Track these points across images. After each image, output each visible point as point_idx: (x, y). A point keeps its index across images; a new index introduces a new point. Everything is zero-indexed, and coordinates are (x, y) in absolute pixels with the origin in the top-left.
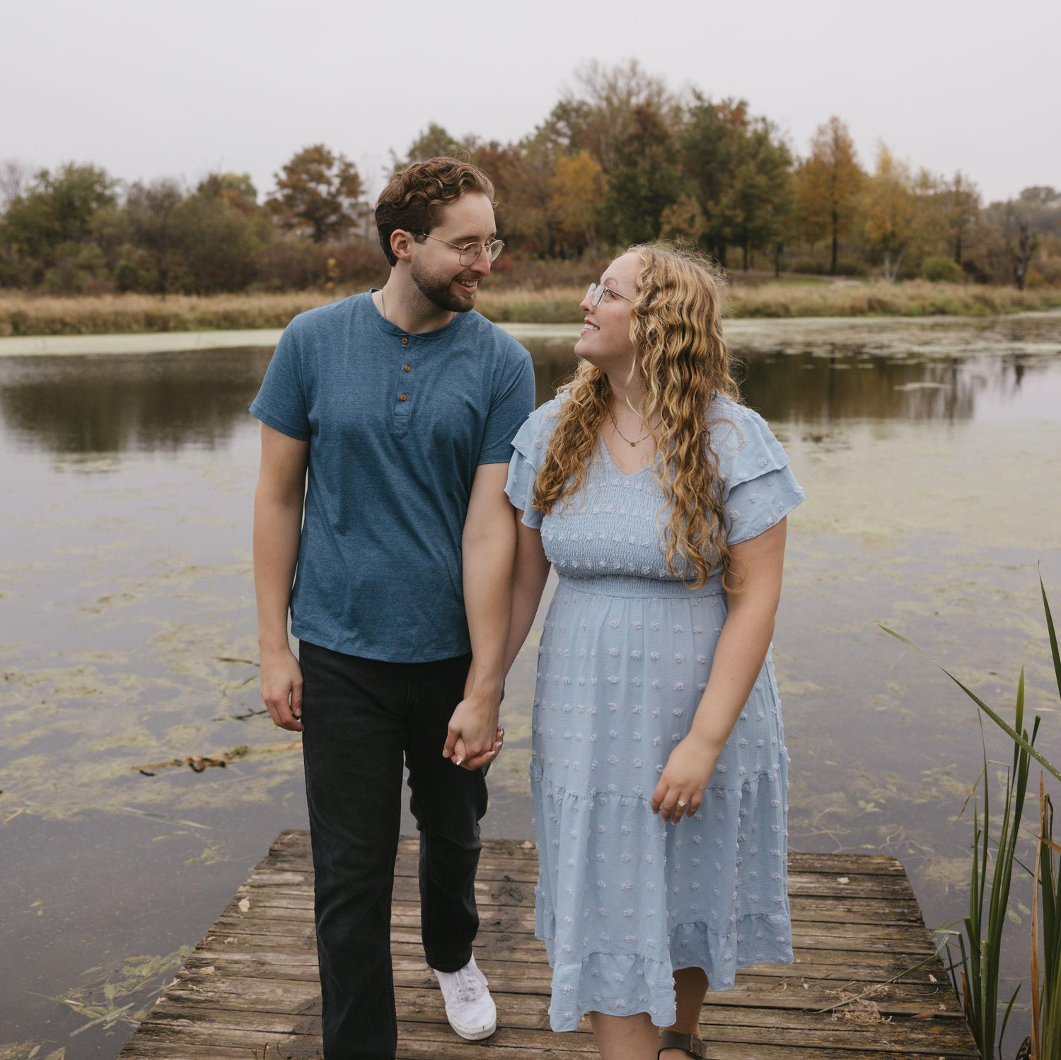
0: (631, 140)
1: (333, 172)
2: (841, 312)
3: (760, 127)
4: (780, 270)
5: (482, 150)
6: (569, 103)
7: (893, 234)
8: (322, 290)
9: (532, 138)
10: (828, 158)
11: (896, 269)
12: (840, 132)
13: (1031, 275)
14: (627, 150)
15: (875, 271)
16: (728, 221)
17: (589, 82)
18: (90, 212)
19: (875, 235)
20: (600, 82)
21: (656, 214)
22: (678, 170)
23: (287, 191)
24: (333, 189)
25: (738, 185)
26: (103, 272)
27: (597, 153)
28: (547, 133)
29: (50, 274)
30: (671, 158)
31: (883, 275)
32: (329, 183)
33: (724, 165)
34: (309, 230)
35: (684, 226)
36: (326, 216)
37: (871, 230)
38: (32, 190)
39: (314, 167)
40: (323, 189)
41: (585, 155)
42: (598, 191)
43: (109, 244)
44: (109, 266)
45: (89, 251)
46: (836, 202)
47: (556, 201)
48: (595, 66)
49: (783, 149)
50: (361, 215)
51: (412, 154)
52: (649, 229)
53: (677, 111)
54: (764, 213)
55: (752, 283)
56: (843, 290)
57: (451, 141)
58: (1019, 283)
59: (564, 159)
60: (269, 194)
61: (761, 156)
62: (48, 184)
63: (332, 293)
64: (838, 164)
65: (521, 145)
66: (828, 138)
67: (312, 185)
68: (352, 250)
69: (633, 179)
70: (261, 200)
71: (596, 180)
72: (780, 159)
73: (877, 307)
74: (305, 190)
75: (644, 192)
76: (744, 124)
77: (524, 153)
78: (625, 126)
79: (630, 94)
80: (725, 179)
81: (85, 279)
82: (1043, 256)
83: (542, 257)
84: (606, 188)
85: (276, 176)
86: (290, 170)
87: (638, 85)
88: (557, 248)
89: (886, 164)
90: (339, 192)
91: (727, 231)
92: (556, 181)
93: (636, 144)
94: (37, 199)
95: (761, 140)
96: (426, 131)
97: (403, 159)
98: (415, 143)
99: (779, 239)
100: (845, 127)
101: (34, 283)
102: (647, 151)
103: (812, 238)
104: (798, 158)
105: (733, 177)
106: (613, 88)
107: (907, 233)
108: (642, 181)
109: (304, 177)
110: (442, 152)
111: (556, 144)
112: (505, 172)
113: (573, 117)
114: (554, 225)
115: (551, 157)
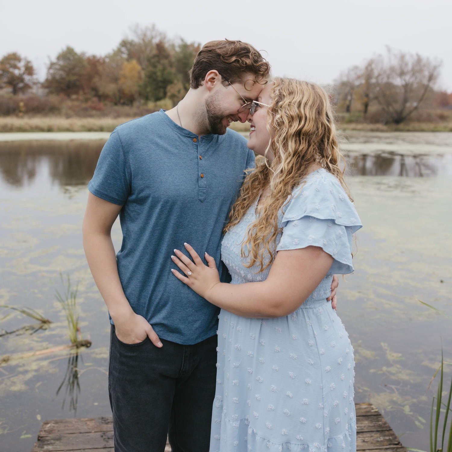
0: (154, 57)
1: (21, 65)
5: (89, 60)
6: (127, 40)
8: (17, 116)
9: (111, 54)
14: (153, 60)
17: (135, 32)
20: (140, 32)
21: (165, 88)
22: (173, 70)
24: (21, 72)
27: (139, 61)
28: (118, 52)
30: (171, 65)
32: (19, 68)
34: (10, 89)
35: (176, 93)
36: (18, 84)
40: (17, 72)
41: (134, 62)
42: (140, 78)
47: (123, 80)
48: (137, 26)
50: (35, 83)
51: (58, 58)
52: (161, 94)
53: (173, 46)
57: (76, 54)
59: (126, 63)
63: (22, 117)
65: (106, 57)
67: (11, 70)
68: (31, 99)
69: (155, 73)
71: (139, 73)
74: (8, 72)
75: (160, 79)
77: (107, 60)
78: (151, 51)
79: (152, 38)
83: (116, 104)
84: (143, 76)
87: (156, 34)
88: (122, 101)
90: (24, 73)
92: (122, 72)
93: (156, 59)
96: (65, 48)
97: (54, 60)
98: (60, 54)
102: (161, 62)
106: (145, 35)
108: (159, 74)
109: (8, 66)
110: (72, 58)
111: (122, 58)
112: (100, 68)
113: (129, 46)
114: (121, 91)
115: (120, 63)
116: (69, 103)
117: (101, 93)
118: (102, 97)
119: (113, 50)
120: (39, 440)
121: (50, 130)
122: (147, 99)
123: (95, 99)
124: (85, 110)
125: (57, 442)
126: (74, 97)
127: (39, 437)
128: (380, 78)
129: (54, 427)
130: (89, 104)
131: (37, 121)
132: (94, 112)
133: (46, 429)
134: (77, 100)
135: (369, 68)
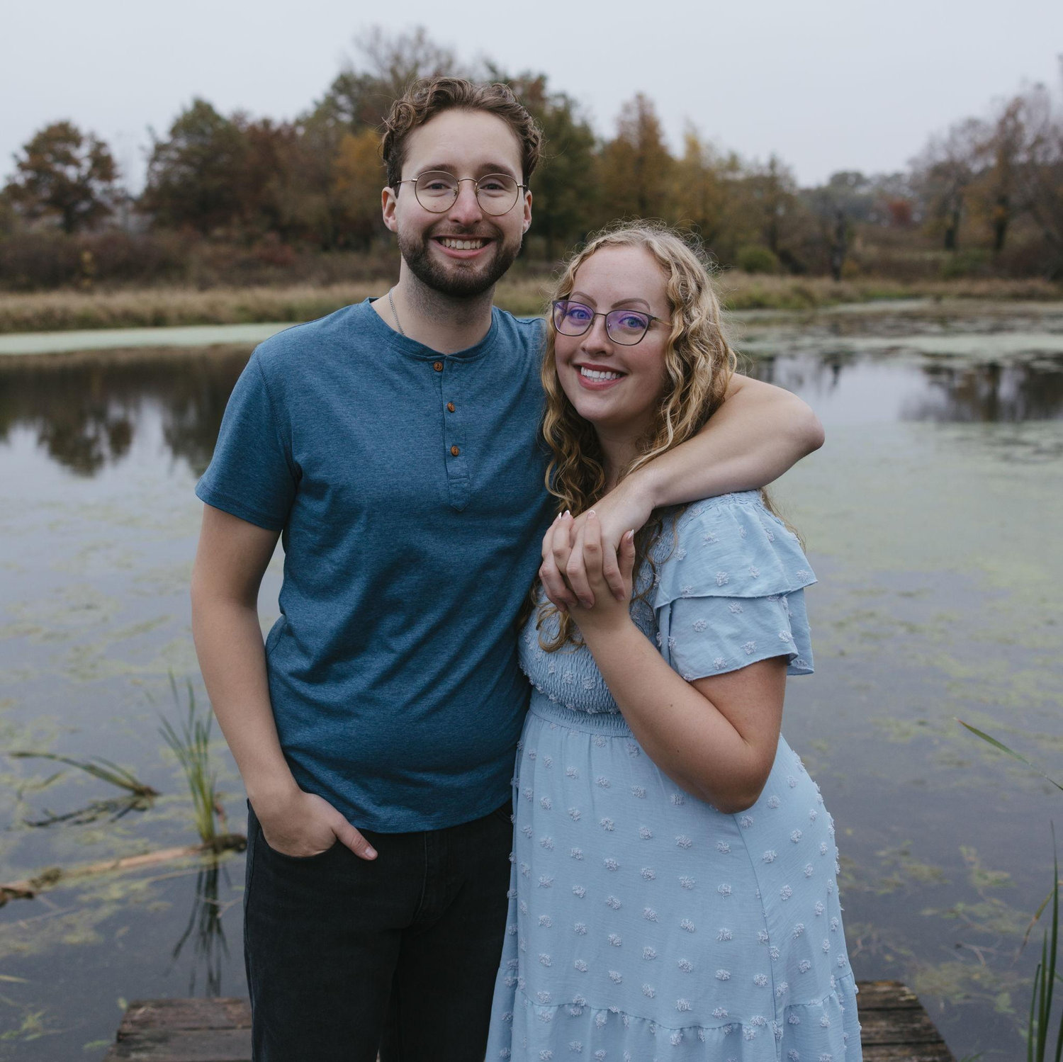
1: (83, 153)
3: (560, 103)
5: (253, 129)
6: (352, 74)
8: (78, 288)
9: (310, 114)
10: (635, 141)
12: (647, 111)
13: (849, 265)
17: (372, 51)
20: (383, 52)
23: (30, 175)
24: (84, 171)
28: (328, 108)
32: (77, 163)
34: (57, 219)
36: (77, 202)
39: (59, 147)
40: (71, 173)
41: (370, 132)
46: (644, 187)
48: (377, 33)
49: (586, 129)
50: (118, 201)
51: (175, 132)
54: (566, 199)
57: (218, 118)
58: (836, 274)
59: (349, 138)
60: (8, 178)
63: (89, 291)
64: (644, 147)
65: (298, 123)
66: (634, 116)
67: (58, 167)
68: (110, 242)
74: (50, 173)
76: (543, 100)
77: (301, 131)
79: (417, 65)
82: (858, 245)
83: (326, 248)
85: (15, 156)
86: (33, 149)
87: (426, 55)
88: (341, 240)
89: (694, 147)
90: (90, 175)
92: (339, 163)
95: (562, 117)
96: (189, 106)
97: (164, 136)
98: (178, 120)
99: (582, 227)
100: (652, 105)
104: (602, 139)
106: (397, 59)
107: (719, 220)
109: (49, 158)
110: (208, 130)
111: (338, 122)
112: (282, 154)
113: (355, 90)
114: (338, 213)
115: (333, 137)
116: (207, 250)
117: (286, 219)
118: (290, 230)
119: (316, 103)
120: (119, 1040)
121: (159, 320)
123: (272, 237)
124: (247, 265)
125: (159, 1046)
126: (219, 232)
127: (119, 1034)
128: (1040, 150)
129: (153, 1014)
130: (257, 250)
131: (126, 299)
132: (270, 271)
133: (136, 1018)
134: (227, 239)
135: (1010, 124)
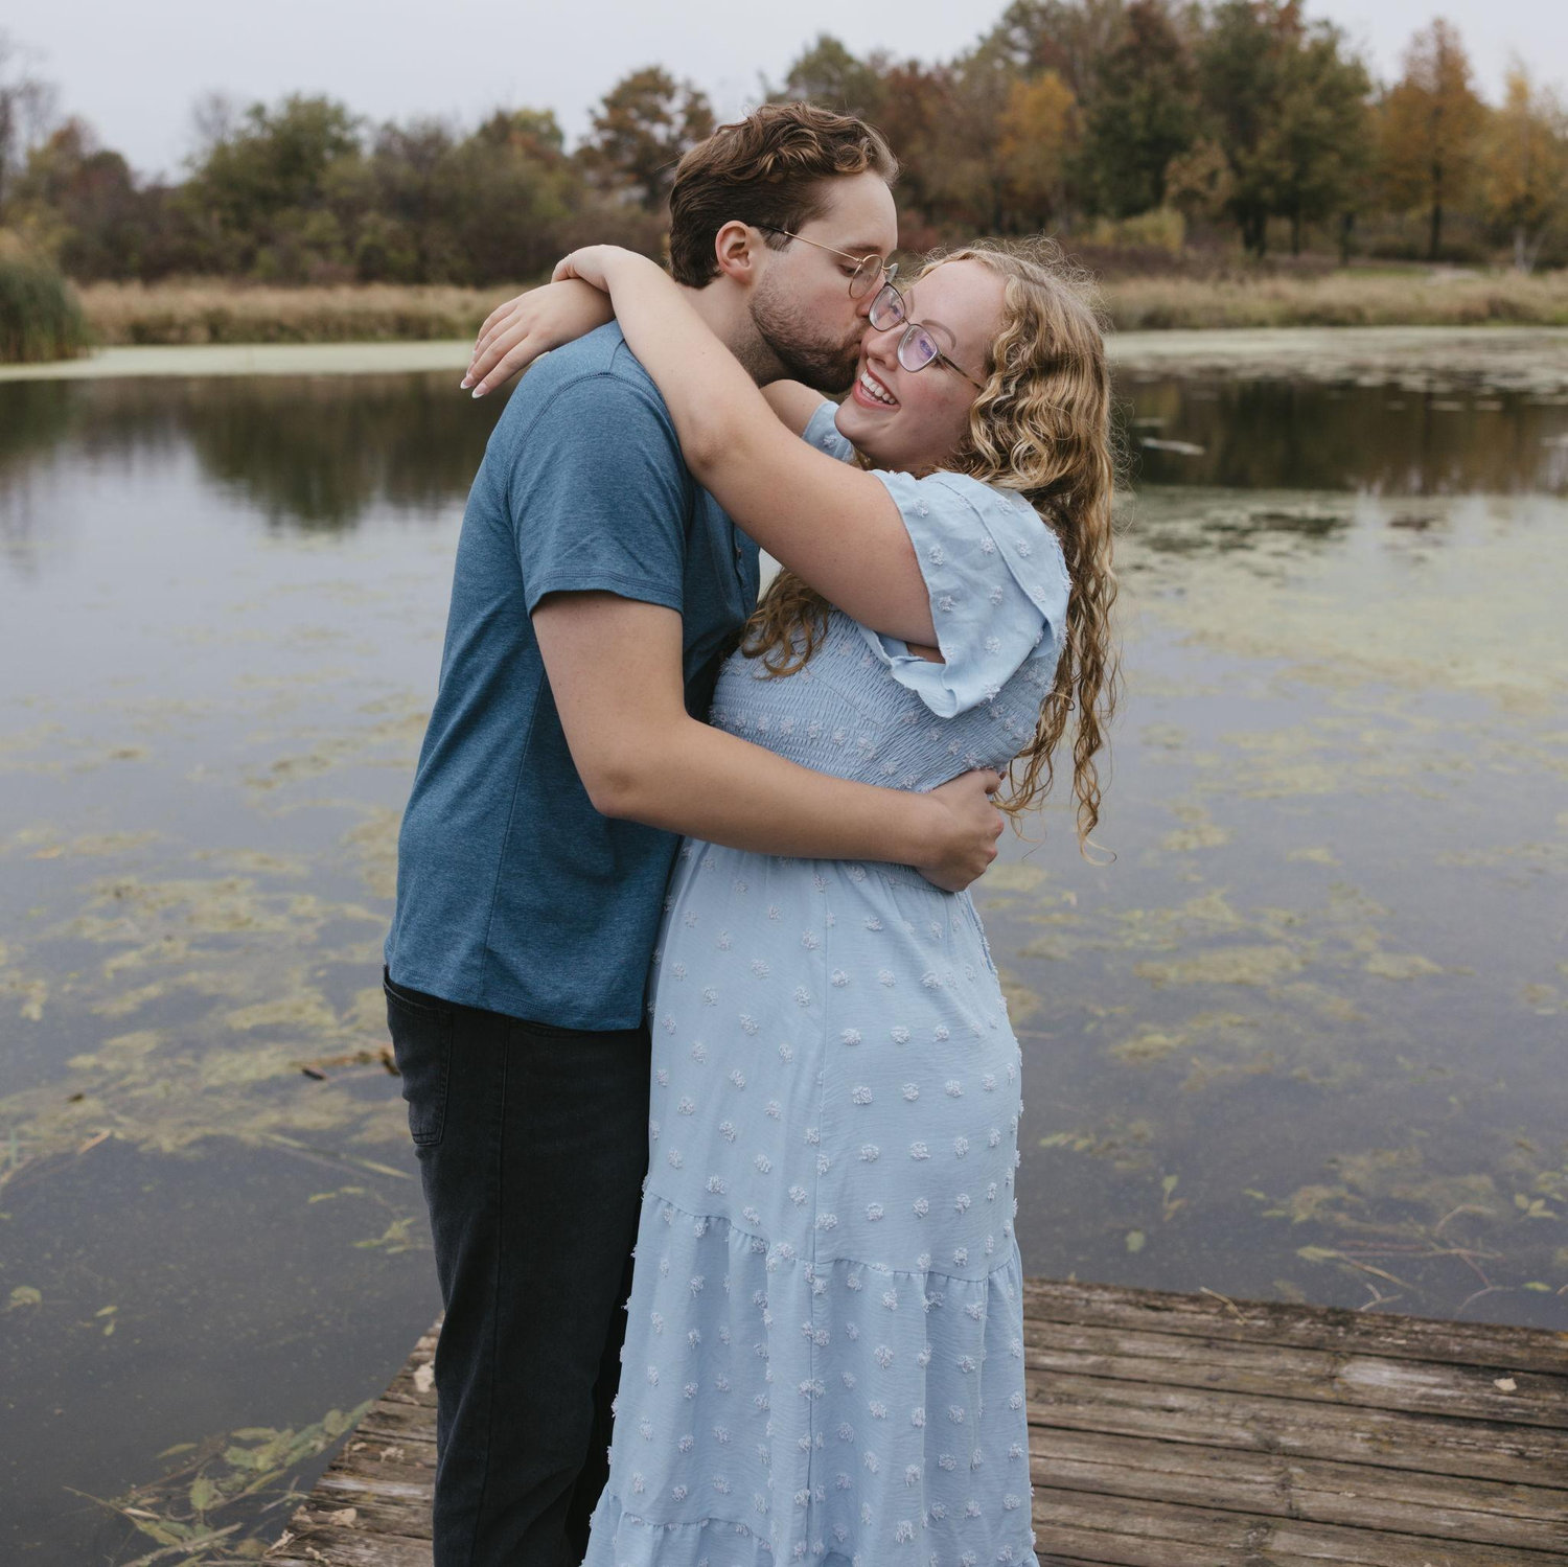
0: (1121, 56)
1: (675, 106)
2: (1446, 320)
3: (1319, 34)
4: (1349, 255)
5: (896, 74)
7: (1529, 200)
9: (973, 54)
10: (1429, 82)
11: (1534, 253)
12: (1449, 43)
14: (1117, 70)
15: (1501, 255)
16: (1269, 179)
18: (322, 164)
19: (1500, 201)
21: (1158, 168)
22: (1192, 102)
23: (608, 135)
24: (675, 131)
25: (1287, 123)
26: (338, 253)
27: (1069, 74)
28: (996, 45)
29: (265, 256)
30: (1183, 82)
31: (1512, 262)
32: (668, 121)
33: (1266, 93)
34: (638, 192)
35: (1201, 187)
36: (663, 171)
37: (1493, 193)
38: (240, 133)
39: (647, 99)
40: (660, 132)
41: (1051, 78)
42: (1071, 134)
43: (348, 211)
44: (348, 244)
45: (321, 222)
46: (1440, 150)
47: (1009, 146)
49: (1357, 70)
51: (792, 79)
52: (1145, 191)
53: (1194, 11)
54: (1325, 166)
55: (1304, 274)
56: (1449, 285)
57: (849, 60)
59: (1019, 85)
60: (581, 139)
61: (1323, 80)
62: (264, 125)
64: (1443, 90)
65: (956, 64)
66: (1430, 50)
67: (644, 125)
69: (1123, 115)
70: (570, 147)
71: (1068, 117)
72: (1353, 82)
73: (1502, 312)
74: (634, 133)
75: (1140, 134)
76: (1298, 30)
77: (959, 76)
78: (1113, 35)
80: (1265, 114)
81: (313, 261)
83: (983, 232)
84: (1082, 128)
85: (592, 112)
86: (614, 103)
88: (1005, 221)
89: (1519, 92)
90: (683, 135)
91: (1267, 194)
92: (1006, 118)
93: (1130, 63)
94: (253, 147)
95: (1324, 53)
96: (813, 45)
97: (779, 86)
98: (797, 64)
99: (1350, 206)
100: (1456, 35)
101: (240, 267)
102: (1148, 72)
103: (1400, 205)
104: (1381, 84)
105: (1278, 109)
107: (1551, 196)
108: (1137, 117)
109: (633, 113)
110: (836, 76)
111: (1009, 62)
112: (930, 106)
113: (1036, 21)
114: (1002, 185)
115: (1001, 83)
117: (931, 193)
118: (936, 208)
119: (981, 38)
122: (1092, 209)
123: (912, 216)
